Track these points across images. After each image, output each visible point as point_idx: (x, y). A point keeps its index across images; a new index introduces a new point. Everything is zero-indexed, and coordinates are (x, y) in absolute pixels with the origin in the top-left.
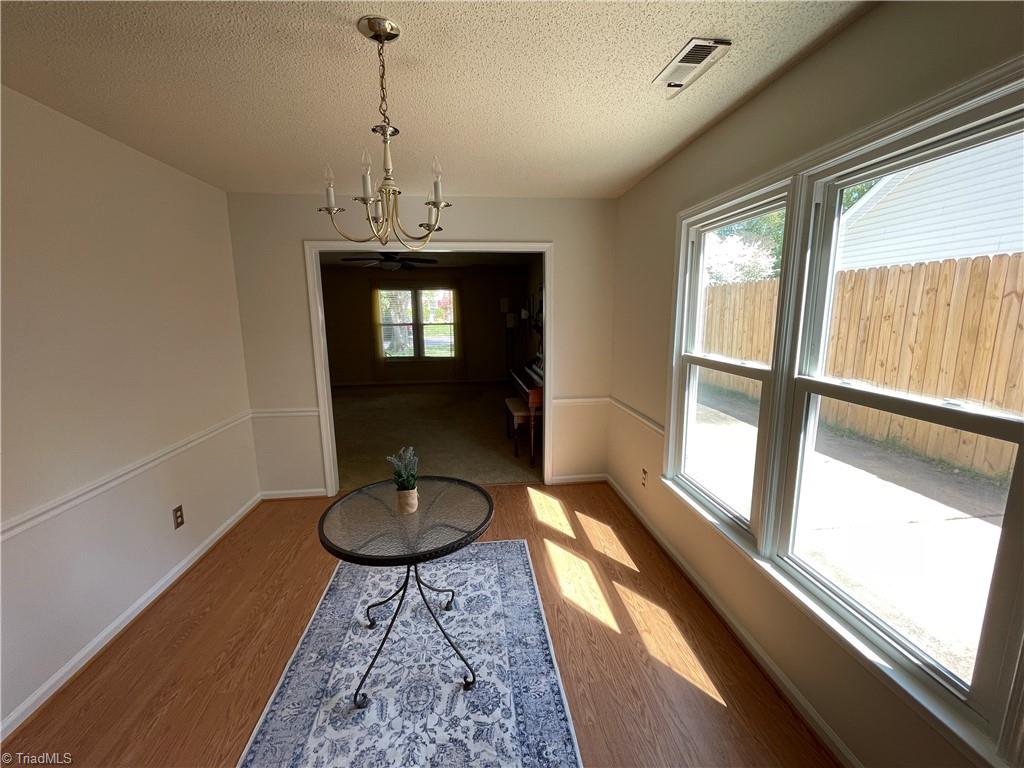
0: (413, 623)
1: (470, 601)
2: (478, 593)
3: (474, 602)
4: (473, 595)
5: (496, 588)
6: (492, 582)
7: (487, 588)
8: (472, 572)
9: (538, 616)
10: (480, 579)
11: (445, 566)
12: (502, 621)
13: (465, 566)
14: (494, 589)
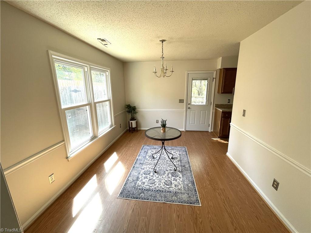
0: (165, 170)
1: (149, 174)
2: (146, 176)
3: (148, 173)
4: (148, 175)
5: (140, 176)
6: (141, 178)
7: (143, 177)
8: (146, 184)
9: (134, 167)
10: (144, 181)
11: (155, 188)
12: (143, 168)
13: (148, 187)
14: (141, 176)
